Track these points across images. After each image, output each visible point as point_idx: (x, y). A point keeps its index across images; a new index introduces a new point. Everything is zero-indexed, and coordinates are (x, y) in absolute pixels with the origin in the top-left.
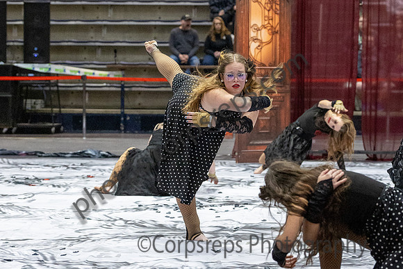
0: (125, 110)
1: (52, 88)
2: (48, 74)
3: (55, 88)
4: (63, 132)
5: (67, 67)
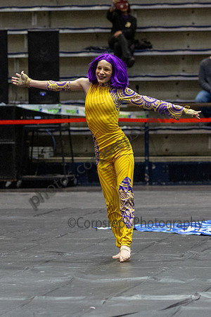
0: (150, 158)
1: (63, 133)
2: (58, 116)
3: (67, 133)
4: (77, 185)
5: (80, 108)
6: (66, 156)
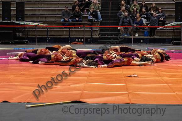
0: (49, 36)
4: (29, 43)
5: (30, 23)
6: (26, 35)
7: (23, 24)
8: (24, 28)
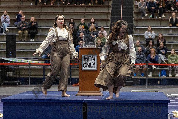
3: (18, 68)
4: (21, 85)
5: (23, 60)
6: (18, 75)
7: (14, 61)
8: (16, 66)
